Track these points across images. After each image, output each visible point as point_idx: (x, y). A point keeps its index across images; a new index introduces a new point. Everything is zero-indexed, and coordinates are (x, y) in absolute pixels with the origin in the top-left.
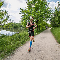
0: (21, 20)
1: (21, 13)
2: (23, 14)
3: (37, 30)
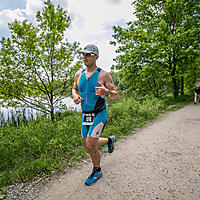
0: (116, 64)
2: (121, 45)
3: (171, 95)
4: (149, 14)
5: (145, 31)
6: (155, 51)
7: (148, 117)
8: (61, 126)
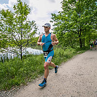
0: (53, 32)
1: (53, 20)
2: (55, 23)
3: (79, 46)
4: (69, 8)
5: (67, 16)
6: (71, 26)
7: (68, 57)
8: (26, 62)
